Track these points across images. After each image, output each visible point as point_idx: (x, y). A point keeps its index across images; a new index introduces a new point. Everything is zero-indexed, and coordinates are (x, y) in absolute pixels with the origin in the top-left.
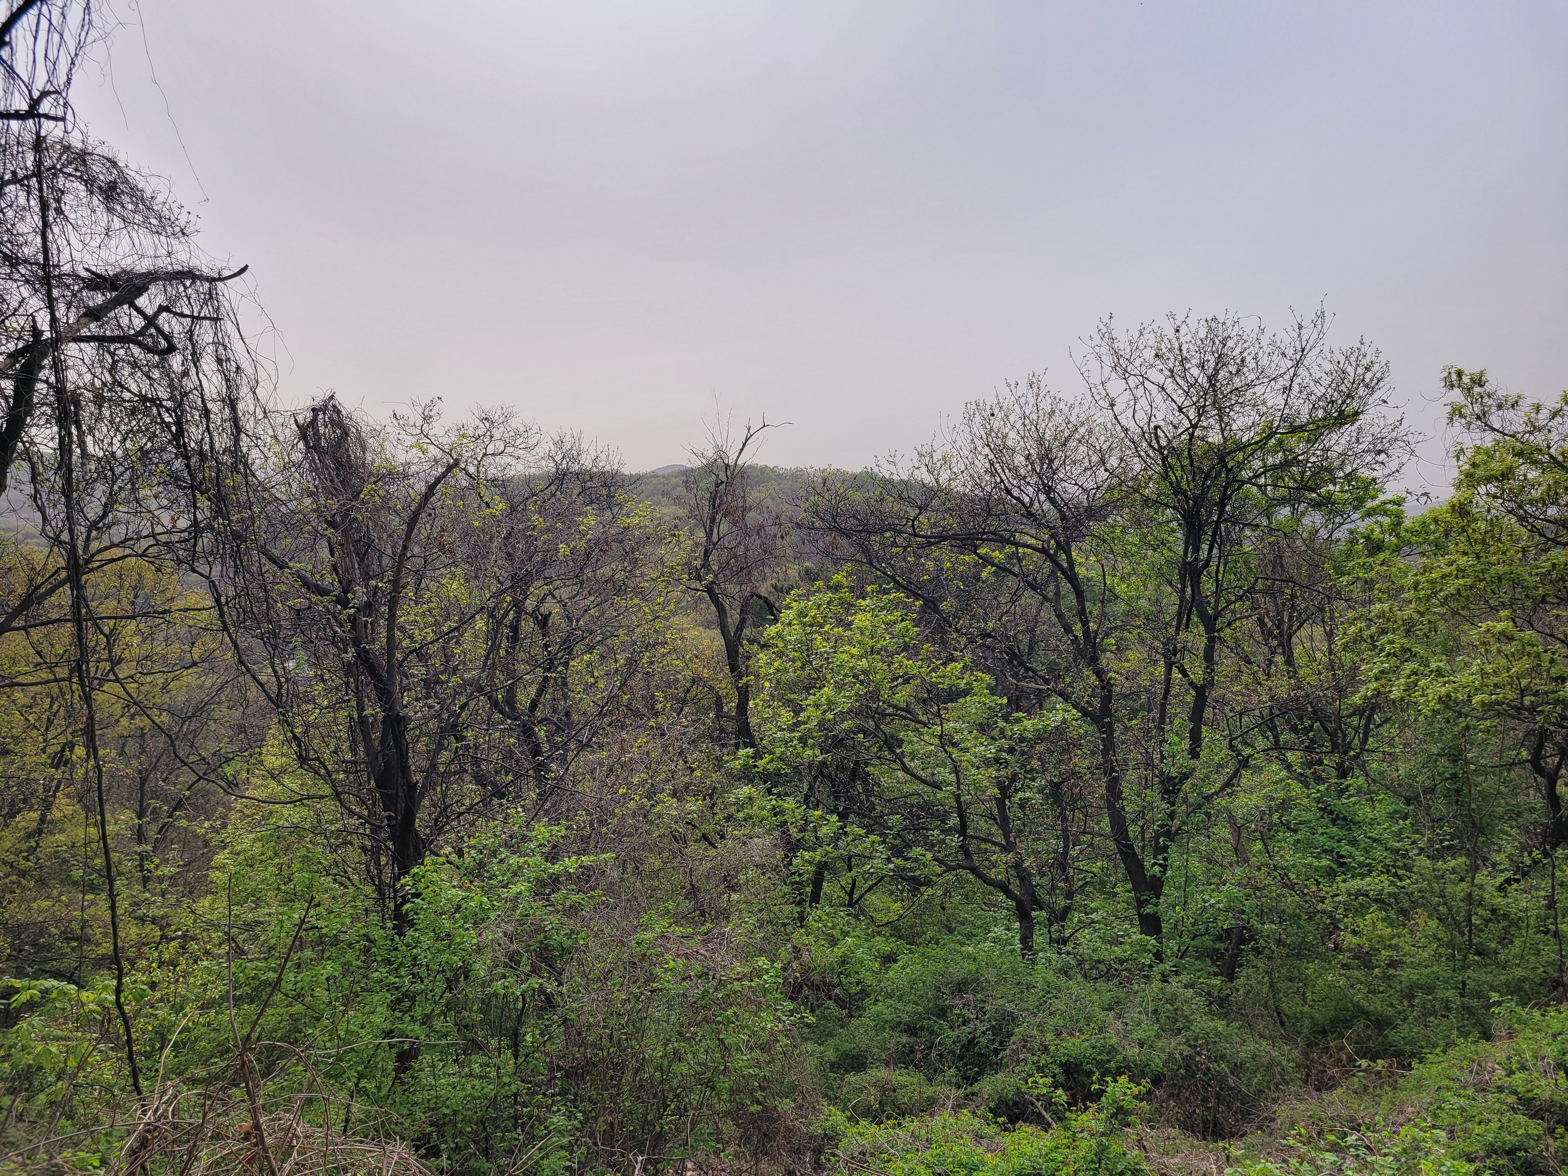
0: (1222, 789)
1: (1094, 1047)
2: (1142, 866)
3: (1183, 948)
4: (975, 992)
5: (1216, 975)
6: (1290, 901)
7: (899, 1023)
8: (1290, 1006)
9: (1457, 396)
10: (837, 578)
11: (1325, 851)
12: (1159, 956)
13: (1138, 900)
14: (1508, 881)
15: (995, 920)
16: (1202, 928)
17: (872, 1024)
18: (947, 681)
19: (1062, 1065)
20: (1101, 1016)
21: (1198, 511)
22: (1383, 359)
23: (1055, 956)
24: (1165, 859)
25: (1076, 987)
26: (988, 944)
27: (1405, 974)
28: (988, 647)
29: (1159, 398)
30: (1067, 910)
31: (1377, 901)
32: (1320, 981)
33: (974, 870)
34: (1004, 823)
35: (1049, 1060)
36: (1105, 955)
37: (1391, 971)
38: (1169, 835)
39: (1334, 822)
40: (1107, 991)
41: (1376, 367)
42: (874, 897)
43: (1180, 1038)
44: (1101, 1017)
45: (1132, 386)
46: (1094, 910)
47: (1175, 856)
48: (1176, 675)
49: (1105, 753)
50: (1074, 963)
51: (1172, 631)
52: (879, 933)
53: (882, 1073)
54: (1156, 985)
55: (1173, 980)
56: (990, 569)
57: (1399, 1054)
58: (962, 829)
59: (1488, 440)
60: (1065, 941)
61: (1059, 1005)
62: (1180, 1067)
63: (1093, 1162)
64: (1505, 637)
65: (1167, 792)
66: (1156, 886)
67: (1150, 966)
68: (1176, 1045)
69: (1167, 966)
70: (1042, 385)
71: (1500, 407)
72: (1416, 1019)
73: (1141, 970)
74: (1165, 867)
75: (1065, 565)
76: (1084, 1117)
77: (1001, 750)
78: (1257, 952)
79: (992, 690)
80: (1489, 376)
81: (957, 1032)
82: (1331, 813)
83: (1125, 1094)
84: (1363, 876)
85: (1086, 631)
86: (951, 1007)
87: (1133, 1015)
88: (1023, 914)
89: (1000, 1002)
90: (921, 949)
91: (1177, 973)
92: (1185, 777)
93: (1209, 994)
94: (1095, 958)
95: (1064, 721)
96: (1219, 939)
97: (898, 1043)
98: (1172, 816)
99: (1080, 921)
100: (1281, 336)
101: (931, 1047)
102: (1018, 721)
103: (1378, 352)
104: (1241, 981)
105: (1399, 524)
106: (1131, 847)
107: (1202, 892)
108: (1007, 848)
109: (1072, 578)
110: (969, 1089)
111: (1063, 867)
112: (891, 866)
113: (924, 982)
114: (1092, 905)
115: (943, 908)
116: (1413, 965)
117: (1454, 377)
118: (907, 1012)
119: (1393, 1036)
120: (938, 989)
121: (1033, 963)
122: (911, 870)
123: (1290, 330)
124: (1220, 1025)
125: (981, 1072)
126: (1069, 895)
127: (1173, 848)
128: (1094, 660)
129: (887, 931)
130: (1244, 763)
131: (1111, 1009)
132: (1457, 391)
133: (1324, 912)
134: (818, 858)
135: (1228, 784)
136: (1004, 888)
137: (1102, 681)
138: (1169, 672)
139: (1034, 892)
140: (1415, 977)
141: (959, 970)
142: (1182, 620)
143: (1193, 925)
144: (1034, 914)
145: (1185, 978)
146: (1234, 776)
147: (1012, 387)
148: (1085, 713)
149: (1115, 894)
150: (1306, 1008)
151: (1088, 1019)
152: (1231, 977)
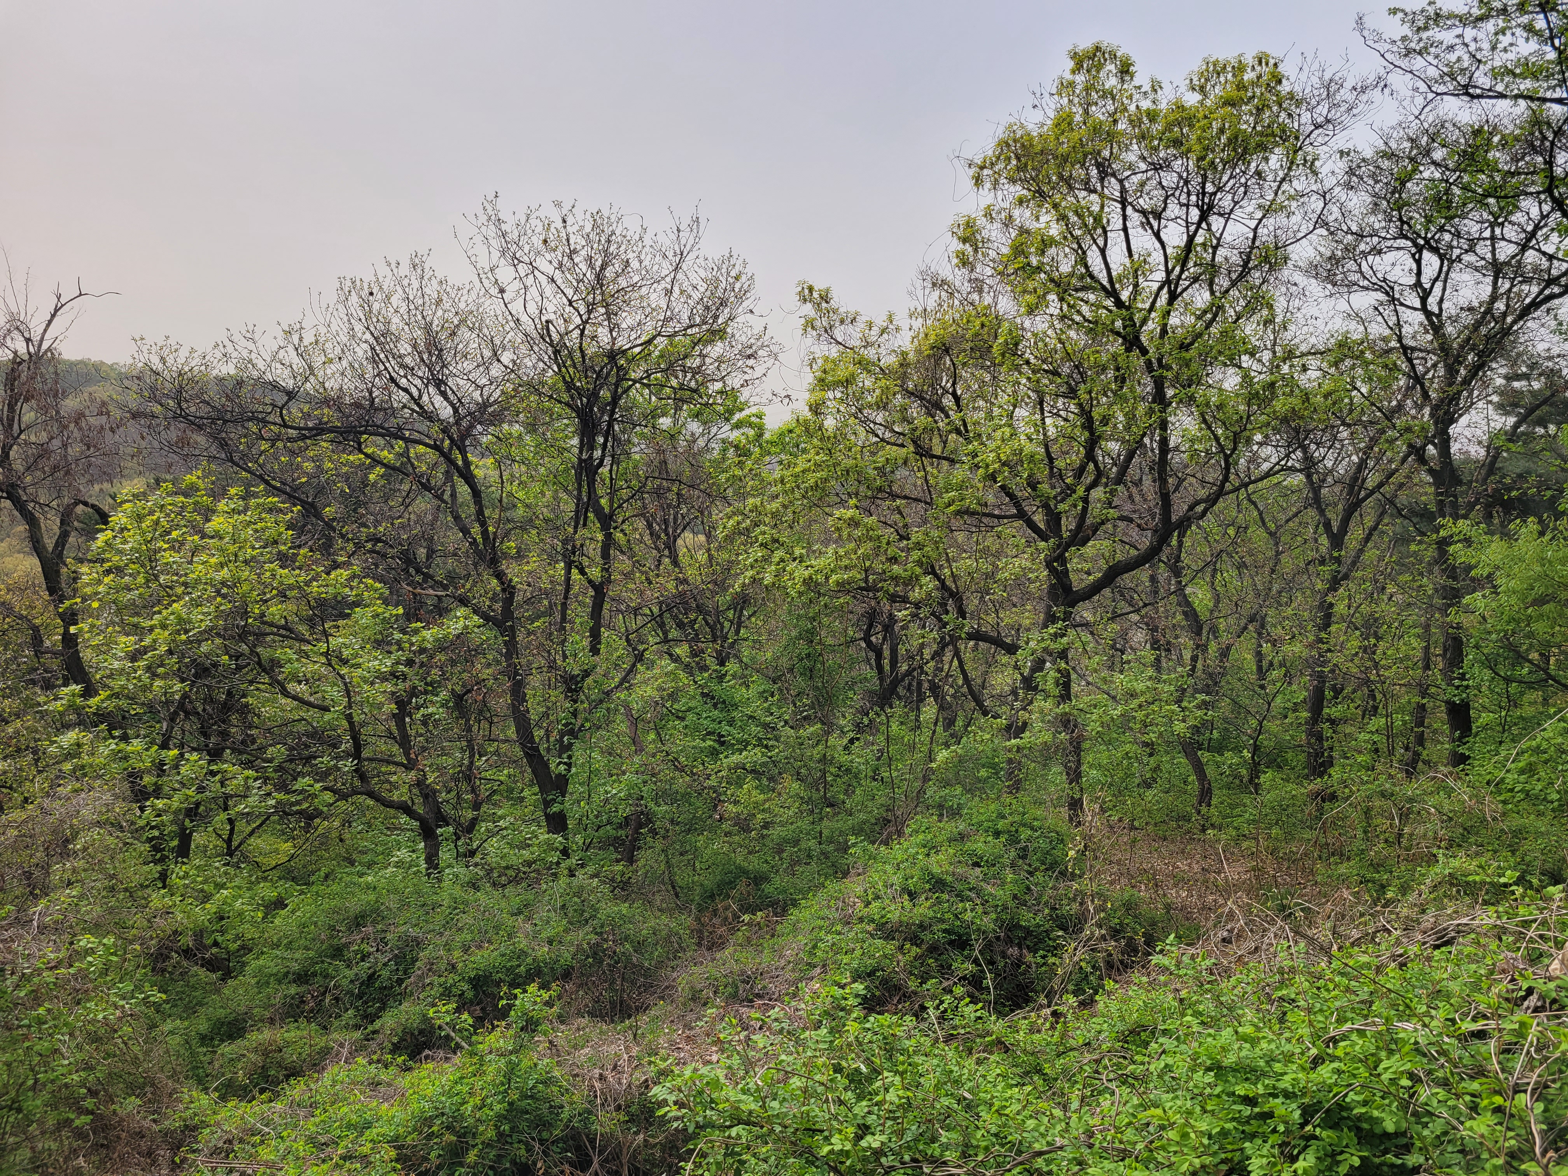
0: (621, 683)
1: (503, 955)
2: (546, 765)
3: (588, 841)
4: (374, 922)
5: (618, 861)
6: (682, 782)
7: (286, 974)
8: (683, 877)
9: (808, 309)
10: (190, 478)
11: (709, 733)
12: (565, 852)
13: (545, 800)
14: (852, 741)
15: (399, 843)
16: (605, 818)
17: (253, 981)
18: (331, 590)
19: (471, 980)
20: (510, 921)
21: (592, 410)
22: (749, 270)
23: (463, 870)
24: (570, 757)
25: (486, 897)
26: (391, 869)
27: (776, 832)
28: (378, 553)
29: (549, 290)
30: (474, 822)
31: (753, 771)
32: (708, 851)
33: (371, 795)
34: (404, 742)
35: (457, 978)
36: (514, 861)
37: (765, 832)
38: (573, 733)
39: (715, 706)
40: (516, 895)
41: (743, 278)
42: (259, 841)
43: (588, 928)
44: (510, 923)
45: (523, 274)
46: (501, 818)
47: (579, 754)
48: (575, 574)
49: (508, 656)
50: (481, 873)
51: (571, 530)
52: (265, 879)
53: (265, 1035)
54: (563, 881)
55: (580, 873)
56: (379, 470)
57: (774, 904)
58: (356, 752)
59: (834, 351)
60: (472, 853)
61: (466, 919)
62: (588, 957)
63: (503, 1084)
64: (854, 523)
65: (570, 690)
66: (561, 784)
67: (558, 863)
68: (584, 936)
69: (573, 861)
70: (427, 267)
71: (842, 322)
72: (785, 870)
73: (550, 868)
74: (569, 765)
75: (460, 463)
76: (492, 1037)
77: (398, 663)
78: (654, 832)
79: (386, 602)
80: (835, 295)
81: (355, 970)
82: (713, 698)
83: (535, 1003)
84: (741, 751)
85: (485, 533)
86: (347, 945)
87: (542, 913)
88: (428, 833)
89: (403, 929)
90: (314, 888)
91: (582, 866)
92: (586, 674)
93: (613, 880)
94: (504, 864)
95: (466, 627)
96: (620, 826)
97: (286, 996)
98: (575, 714)
99: (488, 830)
100: (661, 238)
101: (324, 994)
102: (416, 632)
103: (745, 263)
104: (640, 863)
105: (761, 435)
106: (537, 749)
107: (604, 784)
108: (409, 766)
109: (469, 478)
110: (370, 1028)
111: (469, 778)
112: (273, 802)
113: (316, 923)
114: (500, 813)
115: (341, 840)
116: (782, 824)
117: (806, 291)
118: (297, 958)
119: (768, 888)
120: (332, 928)
121: (440, 880)
122: (298, 803)
123: (669, 232)
124: (624, 908)
125: (383, 1008)
126: (476, 806)
127: (577, 744)
128: (494, 562)
129: (274, 875)
130: (640, 658)
131: (520, 912)
132: (809, 305)
133: (710, 788)
134: (175, 805)
135: (624, 680)
136: (407, 809)
137: (502, 583)
138: (568, 572)
139: (439, 809)
140: (783, 834)
141: (356, 903)
142: (580, 518)
143: (597, 817)
144: (439, 831)
145: (591, 869)
146: (630, 671)
147: (393, 266)
148: (486, 617)
149: (522, 799)
150: (696, 878)
151: (497, 928)
152: (631, 860)
